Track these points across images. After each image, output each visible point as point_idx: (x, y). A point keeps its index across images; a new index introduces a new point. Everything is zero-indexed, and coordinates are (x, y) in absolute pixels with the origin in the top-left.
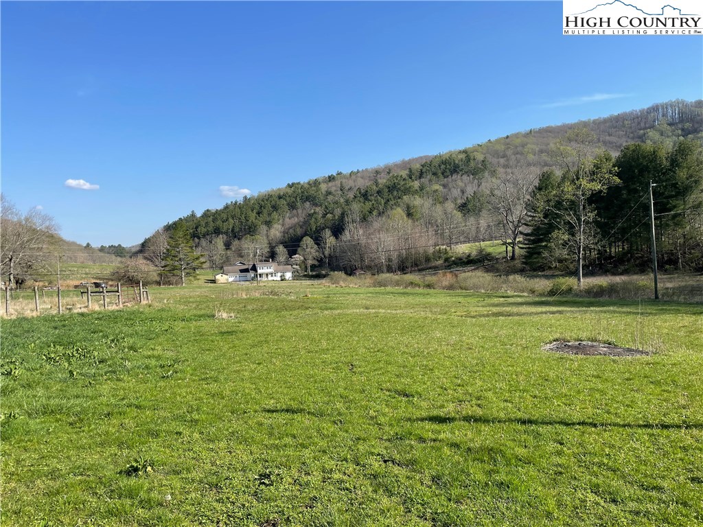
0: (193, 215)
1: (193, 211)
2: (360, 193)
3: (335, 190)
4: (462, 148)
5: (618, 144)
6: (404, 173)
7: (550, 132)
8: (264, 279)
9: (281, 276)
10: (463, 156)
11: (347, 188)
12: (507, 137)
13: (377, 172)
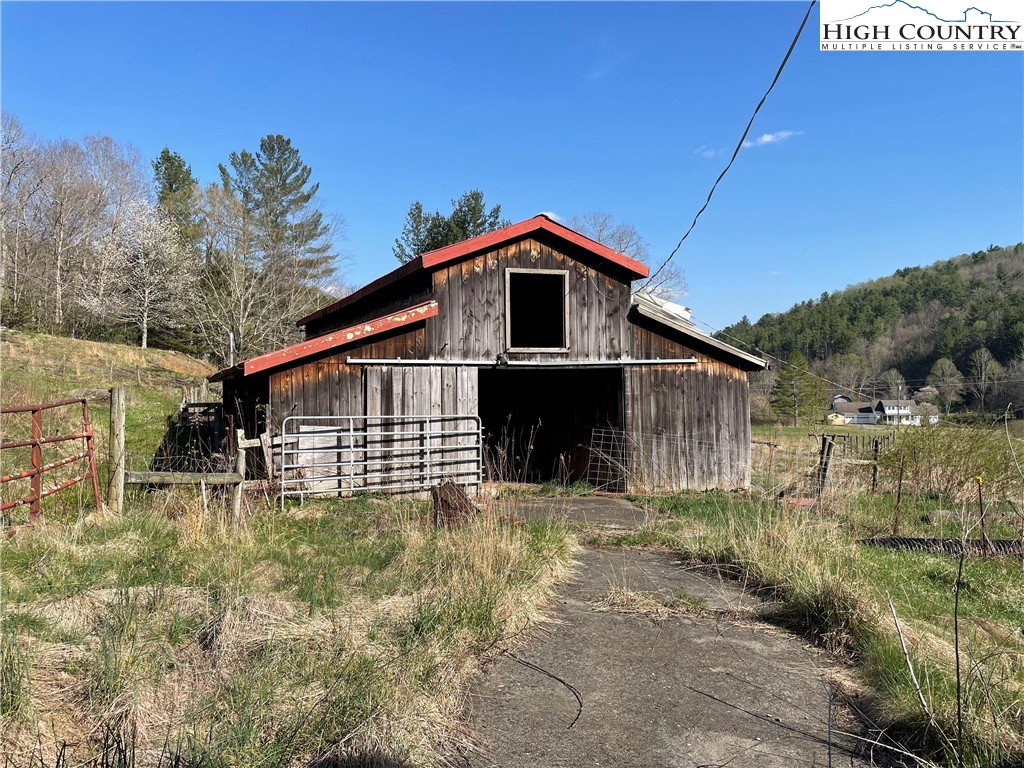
0: (745, 322)
1: (745, 317)
3: (988, 279)
8: (896, 422)
9: (921, 421)
11: (1010, 274)
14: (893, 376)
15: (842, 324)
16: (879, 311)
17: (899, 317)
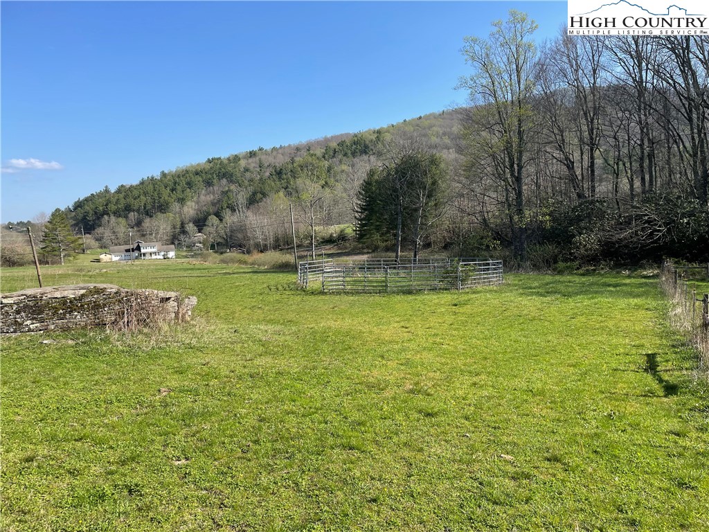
0: (107, 191)
1: (106, 187)
2: (275, 171)
3: (254, 167)
4: (377, 128)
6: (319, 152)
8: (148, 257)
9: (164, 255)
10: (374, 137)
11: (266, 165)
12: (420, 118)
13: (298, 149)
14: (191, 227)
15: (166, 193)
16: (190, 185)
17: (202, 189)
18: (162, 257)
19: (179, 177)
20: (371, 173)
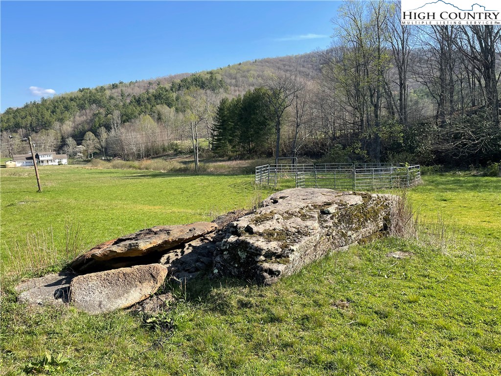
2: (135, 99)
3: (117, 96)
4: (209, 70)
5: (307, 73)
6: (168, 86)
7: (268, 62)
8: (45, 164)
9: (59, 162)
10: (209, 76)
11: (126, 95)
12: (240, 64)
13: (150, 83)
14: (70, 141)
15: (47, 114)
16: (67, 108)
17: (77, 112)
18: (57, 164)
19: (57, 102)
20: (223, 102)
